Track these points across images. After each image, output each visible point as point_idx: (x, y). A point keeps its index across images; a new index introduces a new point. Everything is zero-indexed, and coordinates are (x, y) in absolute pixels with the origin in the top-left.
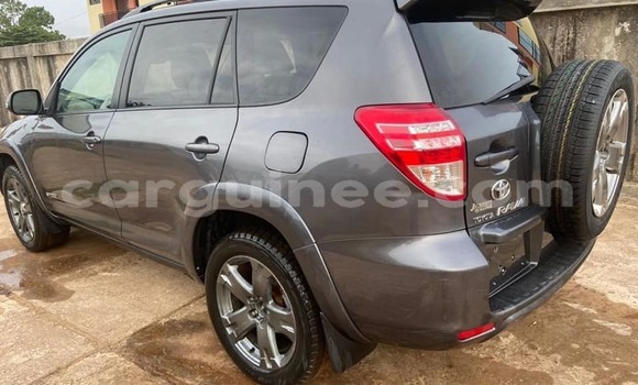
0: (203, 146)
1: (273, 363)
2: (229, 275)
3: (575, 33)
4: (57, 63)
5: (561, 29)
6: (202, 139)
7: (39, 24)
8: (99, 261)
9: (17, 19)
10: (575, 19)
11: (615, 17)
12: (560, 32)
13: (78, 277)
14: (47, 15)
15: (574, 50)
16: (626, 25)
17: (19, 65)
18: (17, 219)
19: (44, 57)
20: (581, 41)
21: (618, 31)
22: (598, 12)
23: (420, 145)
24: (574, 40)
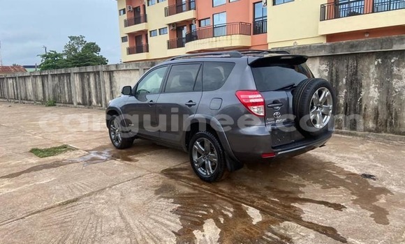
0: (191, 103)
1: (210, 173)
2: (197, 145)
3: (357, 63)
4: (114, 75)
5: (351, 62)
6: (191, 101)
7: (92, 52)
8: (146, 152)
9: (80, 49)
10: (356, 57)
11: (374, 57)
12: (350, 63)
13: (140, 156)
14: (97, 46)
15: (357, 71)
16: (380, 60)
17: (95, 75)
18: (113, 136)
19: (108, 71)
20: (360, 67)
21: (376, 63)
22: (368, 54)
23: (251, 101)
24: (357, 67)
